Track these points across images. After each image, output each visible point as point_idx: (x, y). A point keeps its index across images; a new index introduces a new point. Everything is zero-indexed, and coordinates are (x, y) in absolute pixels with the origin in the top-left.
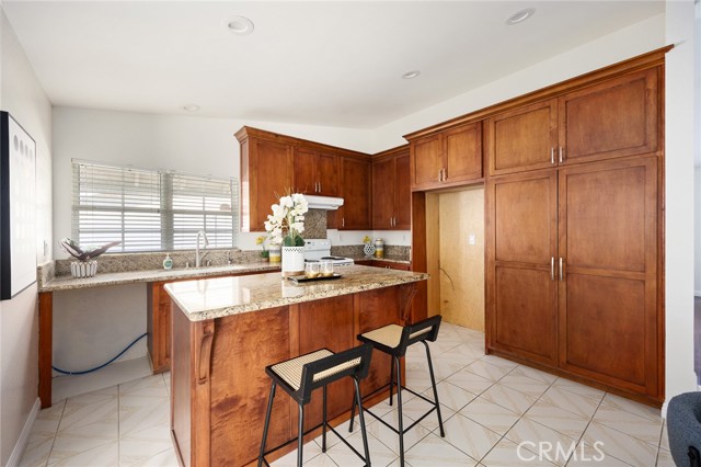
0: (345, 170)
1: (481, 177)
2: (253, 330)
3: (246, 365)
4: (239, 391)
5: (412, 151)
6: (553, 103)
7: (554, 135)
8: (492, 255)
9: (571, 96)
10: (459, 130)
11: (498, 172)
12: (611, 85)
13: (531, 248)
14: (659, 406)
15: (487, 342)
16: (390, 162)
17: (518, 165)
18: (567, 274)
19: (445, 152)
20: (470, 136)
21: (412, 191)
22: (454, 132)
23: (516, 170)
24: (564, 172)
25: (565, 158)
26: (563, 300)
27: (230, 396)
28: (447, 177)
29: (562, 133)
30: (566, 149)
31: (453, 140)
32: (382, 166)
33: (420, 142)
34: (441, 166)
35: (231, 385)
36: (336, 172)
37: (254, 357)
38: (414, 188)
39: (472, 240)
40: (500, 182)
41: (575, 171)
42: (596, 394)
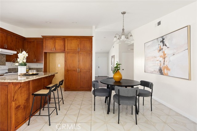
0: (16, 41)
1: (64, 51)
2: (23, 87)
3: (22, 96)
4: (20, 103)
5: (44, 41)
6: (78, 39)
7: (78, 45)
8: (66, 69)
9: (81, 39)
10: (59, 39)
11: (68, 51)
12: (86, 39)
13: (74, 67)
14: (91, 91)
15: (65, 89)
16: (34, 41)
17: (72, 50)
18: (80, 71)
19: (55, 43)
20: (62, 41)
21: (44, 52)
22: (57, 39)
23: (72, 51)
24: (80, 53)
25: (80, 50)
26: (79, 76)
27: (19, 105)
28: (55, 50)
29: (79, 45)
30: (80, 48)
31: (57, 41)
32: (30, 42)
33: (47, 39)
34: (53, 46)
35: (19, 102)
36: (12, 41)
37: (23, 94)
38: (45, 51)
39: (59, 66)
40: (68, 53)
41: (81, 53)
42: (84, 92)
